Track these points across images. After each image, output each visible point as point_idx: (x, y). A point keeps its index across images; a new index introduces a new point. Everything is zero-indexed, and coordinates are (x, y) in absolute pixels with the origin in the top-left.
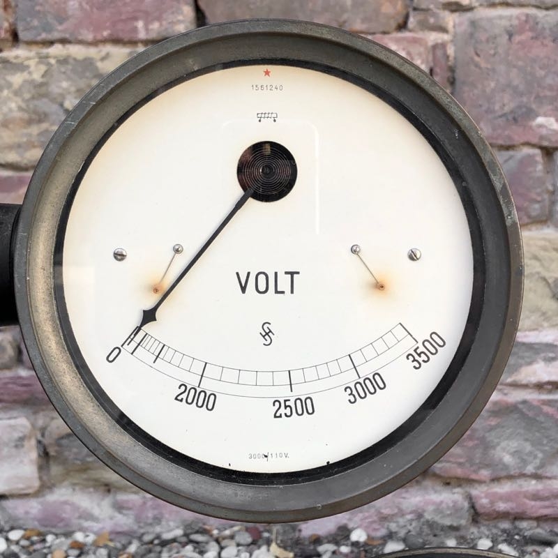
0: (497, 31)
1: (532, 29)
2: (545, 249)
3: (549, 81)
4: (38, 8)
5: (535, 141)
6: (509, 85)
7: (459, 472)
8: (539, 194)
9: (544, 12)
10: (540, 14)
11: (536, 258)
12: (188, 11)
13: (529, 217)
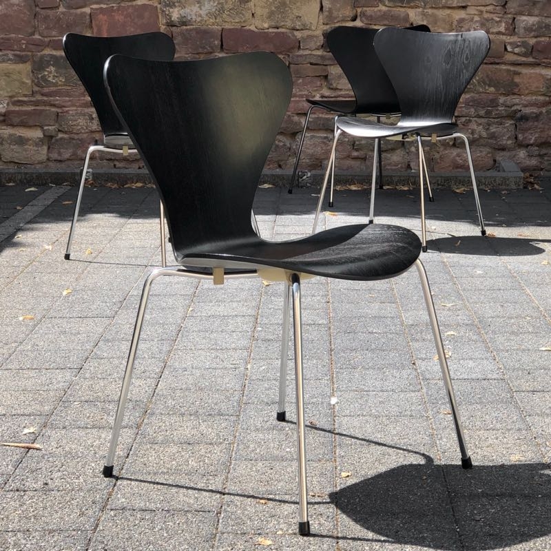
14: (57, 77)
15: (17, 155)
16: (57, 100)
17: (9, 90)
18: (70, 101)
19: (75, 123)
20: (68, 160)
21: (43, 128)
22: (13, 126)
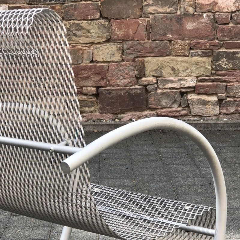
1: (166, 18)
2: (170, 61)
3: (169, 28)
4: (69, 13)
5: (167, 39)
6: (162, 29)
7: (154, 107)
8: (168, 50)
10: (168, 15)
11: (168, 62)
12: (99, 14)
13: (167, 54)
14: (227, 64)
15: (201, 111)
16: (227, 78)
17: (198, 73)
18: (235, 78)
19: (237, 91)
20: (232, 113)
21: (218, 95)
22: (199, 94)
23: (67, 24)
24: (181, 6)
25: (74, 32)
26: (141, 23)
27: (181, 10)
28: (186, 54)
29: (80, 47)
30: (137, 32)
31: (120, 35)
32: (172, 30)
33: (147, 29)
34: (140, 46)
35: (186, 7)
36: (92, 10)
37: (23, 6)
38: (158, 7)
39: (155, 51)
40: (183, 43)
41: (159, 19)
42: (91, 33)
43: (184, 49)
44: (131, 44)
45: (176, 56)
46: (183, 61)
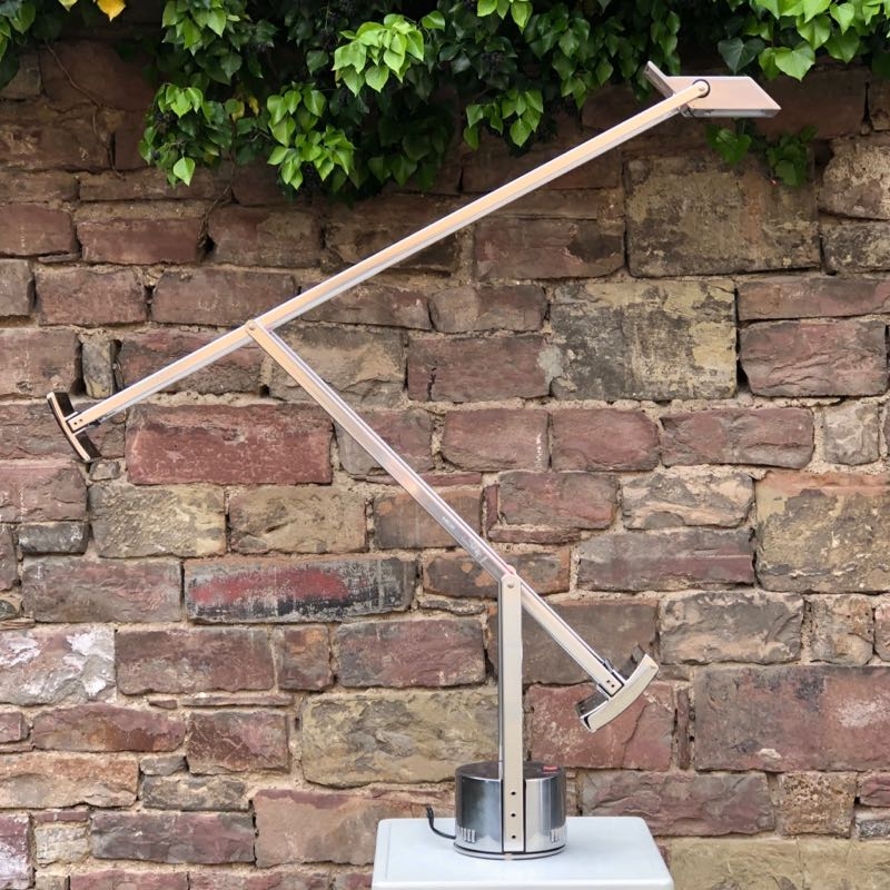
0: (727, 681)
1: (753, 681)
2: (773, 854)
3: (769, 721)
4: (358, 661)
5: (761, 767)
6: (738, 723)
8: (766, 809)
9: (765, 667)
10: (761, 668)
11: (765, 860)
12: (480, 664)
13: (759, 827)
23: (352, 704)
24: (817, 633)
25: (380, 736)
26: (651, 700)
27: (816, 647)
28: (840, 826)
29: (405, 796)
30: (636, 738)
31: (568, 749)
32: (779, 730)
33: (676, 722)
34: (650, 793)
35: (835, 638)
36: (454, 648)
37: (175, 630)
38: (720, 635)
39: (710, 815)
40: (826, 783)
41: (725, 687)
42: (448, 740)
43: (832, 809)
44: (611, 787)
45: (797, 835)
46: (827, 856)
